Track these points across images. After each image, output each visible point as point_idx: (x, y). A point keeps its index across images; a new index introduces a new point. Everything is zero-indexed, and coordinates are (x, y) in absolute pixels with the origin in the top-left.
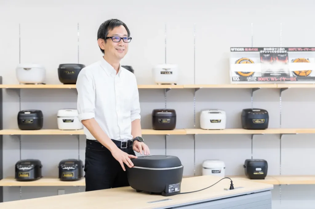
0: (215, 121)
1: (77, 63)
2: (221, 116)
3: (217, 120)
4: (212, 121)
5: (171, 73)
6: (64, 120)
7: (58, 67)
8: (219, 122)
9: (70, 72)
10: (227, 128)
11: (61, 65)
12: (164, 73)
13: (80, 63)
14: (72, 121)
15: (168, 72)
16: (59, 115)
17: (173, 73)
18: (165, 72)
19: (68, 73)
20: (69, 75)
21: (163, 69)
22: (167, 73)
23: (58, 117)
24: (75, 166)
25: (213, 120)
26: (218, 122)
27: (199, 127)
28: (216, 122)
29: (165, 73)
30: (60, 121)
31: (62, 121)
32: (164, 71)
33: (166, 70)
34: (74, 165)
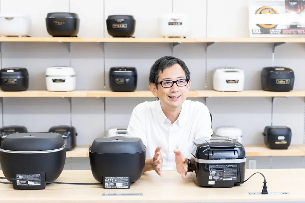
0: (232, 82)
1: (68, 11)
2: (240, 76)
3: (234, 81)
4: (228, 82)
5: (181, 23)
6: (54, 80)
7: (46, 16)
8: (236, 82)
9: (60, 22)
10: (246, 89)
11: (49, 14)
12: (172, 24)
13: (71, 12)
14: (64, 81)
15: (177, 23)
16: (47, 74)
17: (183, 24)
18: (173, 23)
19: (57, 23)
20: (59, 26)
21: (172, 19)
22: (176, 24)
23: (47, 76)
24: (67, 133)
25: (229, 81)
26: (235, 83)
27: (212, 89)
28: (233, 83)
29: (174, 24)
30: (49, 81)
31: (52, 81)
32: (173, 21)
33: (175, 20)
34: (66, 133)
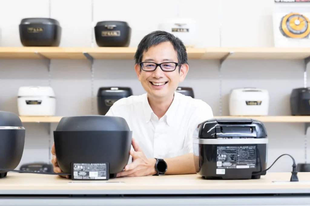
0: (253, 103)
1: (47, 16)
2: (263, 96)
3: (256, 102)
4: (248, 104)
5: (188, 30)
6: (28, 102)
7: (19, 23)
8: (259, 104)
9: (36, 29)
10: (270, 114)
11: (24, 20)
12: (177, 31)
13: (53, 17)
14: (40, 103)
15: (183, 29)
16: (20, 95)
17: (190, 30)
18: (177, 29)
19: (33, 30)
20: (35, 34)
21: (176, 24)
22: (181, 30)
23: (19, 97)
24: (43, 169)
25: (250, 102)
26: (257, 104)
27: (228, 114)
28: (254, 105)
29: (179, 30)
30: (22, 103)
31: (25, 103)
32: (177, 27)
33: (179, 25)
34: (41, 169)
